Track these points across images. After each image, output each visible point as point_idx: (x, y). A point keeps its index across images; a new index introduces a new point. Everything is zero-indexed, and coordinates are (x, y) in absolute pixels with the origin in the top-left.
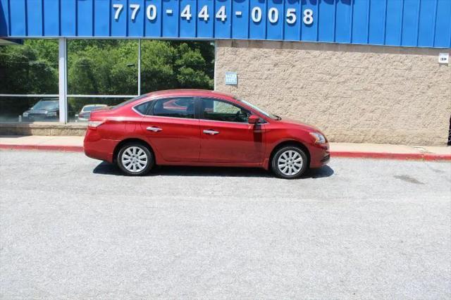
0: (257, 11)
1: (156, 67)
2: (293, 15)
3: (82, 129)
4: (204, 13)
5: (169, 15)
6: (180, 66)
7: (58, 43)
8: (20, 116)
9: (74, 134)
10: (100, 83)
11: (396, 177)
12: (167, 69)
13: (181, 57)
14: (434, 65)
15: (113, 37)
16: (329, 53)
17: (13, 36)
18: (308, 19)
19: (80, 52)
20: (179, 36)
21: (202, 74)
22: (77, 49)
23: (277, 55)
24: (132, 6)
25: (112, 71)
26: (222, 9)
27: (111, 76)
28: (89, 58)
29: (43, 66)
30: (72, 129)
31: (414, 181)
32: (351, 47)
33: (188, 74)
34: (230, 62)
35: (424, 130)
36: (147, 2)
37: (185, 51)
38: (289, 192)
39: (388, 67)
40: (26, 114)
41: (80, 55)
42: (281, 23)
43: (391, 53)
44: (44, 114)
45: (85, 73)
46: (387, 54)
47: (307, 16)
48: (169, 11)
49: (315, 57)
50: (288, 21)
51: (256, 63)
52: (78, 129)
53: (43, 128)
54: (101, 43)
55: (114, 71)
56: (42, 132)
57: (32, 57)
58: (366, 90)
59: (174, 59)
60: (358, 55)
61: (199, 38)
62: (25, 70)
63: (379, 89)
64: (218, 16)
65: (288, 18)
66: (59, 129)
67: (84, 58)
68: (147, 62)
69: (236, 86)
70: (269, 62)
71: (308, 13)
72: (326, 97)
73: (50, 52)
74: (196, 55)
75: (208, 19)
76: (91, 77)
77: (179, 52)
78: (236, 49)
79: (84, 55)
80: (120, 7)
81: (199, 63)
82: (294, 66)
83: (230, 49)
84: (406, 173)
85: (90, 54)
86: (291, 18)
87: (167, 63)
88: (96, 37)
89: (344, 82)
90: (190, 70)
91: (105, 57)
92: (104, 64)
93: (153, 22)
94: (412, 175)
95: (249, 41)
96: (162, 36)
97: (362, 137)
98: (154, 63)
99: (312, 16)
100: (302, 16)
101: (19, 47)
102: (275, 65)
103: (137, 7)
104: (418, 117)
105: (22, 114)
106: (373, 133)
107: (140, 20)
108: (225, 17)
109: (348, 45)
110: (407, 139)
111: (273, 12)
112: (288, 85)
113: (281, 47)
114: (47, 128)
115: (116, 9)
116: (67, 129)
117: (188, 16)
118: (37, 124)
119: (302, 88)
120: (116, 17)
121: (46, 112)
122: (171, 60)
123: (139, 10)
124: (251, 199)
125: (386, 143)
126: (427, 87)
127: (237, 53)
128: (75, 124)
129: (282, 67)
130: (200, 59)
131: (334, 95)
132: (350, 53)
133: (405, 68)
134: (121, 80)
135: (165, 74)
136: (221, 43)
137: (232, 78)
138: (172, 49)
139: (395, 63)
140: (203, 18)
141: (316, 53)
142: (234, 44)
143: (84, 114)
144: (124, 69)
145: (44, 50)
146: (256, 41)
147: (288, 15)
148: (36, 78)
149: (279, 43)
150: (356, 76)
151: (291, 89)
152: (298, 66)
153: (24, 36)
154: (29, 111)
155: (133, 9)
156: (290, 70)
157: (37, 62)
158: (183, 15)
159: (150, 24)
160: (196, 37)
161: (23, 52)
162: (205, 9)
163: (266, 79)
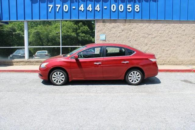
0: (114, 6)
1: (69, 33)
2: (130, 7)
3: (35, 62)
4: (90, 8)
5: (74, 9)
6: (80, 33)
7: (24, 23)
8: (9, 57)
9: (32, 65)
11: (182, 81)
12: (74, 34)
13: (79, 29)
15: (49, 20)
16: (147, 24)
17: (3, 21)
18: (137, 9)
19: (35, 28)
20: (78, 18)
21: (89, 36)
23: (124, 26)
24: (57, 5)
25: (49, 36)
26: (98, 6)
27: (49, 38)
29: (19, 34)
30: (31, 62)
31: (190, 82)
32: (157, 21)
33: (83, 36)
34: (102, 30)
35: (192, 58)
36: (64, 4)
37: (81, 26)
38: (132, 90)
39: (174, 30)
40: (11, 56)
42: (125, 12)
45: (38, 37)
46: (174, 24)
47: (136, 8)
48: (74, 7)
49: (141, 26)
50: (128, 10)
51: (114, 30)
52: (34, 62)
53: (17, 62)
54: (44, 23)
55: (50, 36)
56: (17, 64)
57: (15, 31)
58: (165, 41)
60: (160, 25)
61: (88, 19)
62: (11, 36)
63: (170, 40)
64: (96, 9)
65: (128, 9)
66: (25, 62)
68: (65, 31)
69: (105, 40)
70: (120, 29)
71: (137, 6)
72: (146, 44)
73: (22, 28)
74: (86, 28)
75: (92, 10)
76: (40, 39)
77: (79, 27)
78: (104, 24)
79: (37, 29)
80: (52, 6)
81: (87, 31)
82: (131, 31)
83: (102, 24)
84: (186, 79)
85: (40, 29)
86: (129, 9)
87: (73, 32)
88: (41, 20)
89: (154, 37)
90: (84, 34)
91: (46, 30)
92: (46, 33)
93: (67, 12)
94: (189, 79)
95: (111, 20)
96: (71, 18)
97: (163, 62)
98: (68, 32)
99: (139, 8)
100: (134, 8)
102: (122, 31)
103: (59, 6)
104: (189, 52)
105: (9, 56)
106: (168, 60)
107: (61, 12)
108: (99, 9)
110: (184, 63)
111: (121, 6)
112: (129, 40)
113: (125, 23)
114: (20, 62)
115: (50, 7)
116: (29, 62)
117: (82, 9)
118: (15, 60)
119: (135, 41)
120: (50, 11)
121: (20, 55)
122: (75, 30)
124: (115, 94)
125: (174, 65)
126: (192, 39)
127: (105, 26)
128: (31, 60)
129: (126, 31)
130: (88, 29)
131: (150, 43)
132: (157, 24)
133: (182, 30)
134: (54, 40)
135: (73, 36)
136: (98, 21)
137: (103, 37)
138: (76, 26)
139: (177, 28)
140: (89, 10)
141: (141, 24)
142: (104, 21)
143: (37, 55)
144: (55, 35)
145: (20, 27)
146: (114, 20)
147: (128, 7)
148: (16, 40)
149: (124, 21)
150: (159, 35)
151: (130, 42)
152: (133, 31)
153: (8, 20)
154: (13, 54)
155: (57, 7)
156: (130, 32)
157: (16, 33)
158: (80, 9)
159: (65, 13)
160: (86, 18)
161: (10, 28)
162: (90, 6)
163: (119, 37)
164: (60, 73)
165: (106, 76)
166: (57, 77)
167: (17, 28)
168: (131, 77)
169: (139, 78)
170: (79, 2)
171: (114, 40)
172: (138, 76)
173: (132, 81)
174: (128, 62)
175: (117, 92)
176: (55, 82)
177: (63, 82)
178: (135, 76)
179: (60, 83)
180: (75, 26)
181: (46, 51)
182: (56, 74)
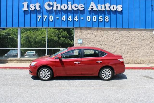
0: (89, 17)
1: (52, 38)
2: (101, 18)
3: (26, 61)
4: (70, 18)
5: (57, 19)
6: (61, 37)
7: (18, 30)
8: (4, 56)
9: (23, 63)
10: (33, 43)
12: (56, 38)
13: (60, 34)
14: (152, 35)
15: (37, 27)
16: (115, 31)
17: (2, 27)
18: (107, 20)
19: (26, 33)
20: (61, 27)
22: (25, 32)
23: (96, 33)
24: (44, 16)
25: (37, 39)
26: (76, 17)
27: (36, 41)
28: (29, 35)
29: (13, 38)
30: (22, 61)
33: (63, 40)
34: (79, 36)
35: (150, 58)
36: (50, 15)
37: (62, 32)
39: (136, 36)
40: (6, 55)
41: (26, 34)
42: (97, 21)
43: (137, 31)
44: (12, 55)
45: (27, 40)
46: (135, 32)
47: (106, 19)
48: (58, 18)
49: (110, 33)
50: (100, 20)
51: (89, 36)
52: (24, 60)
53: (11, 60)
54: (33, 29)
56: (11, 62)
57: (9, 35)
58: (128, 44)
59: (58, 35)
60: (125, 32)
61: (69, 27)
62: (6, 39)
63: (133, 44)
64: (75, 19)
66: (17, 60)
67: (27, 35)
68: (49, 36)
69: (82, 44)
70: (94, 35)
71: (107, 18)
72: (114, 47)
73: (15, 33)
74: (66, 33)
76: (29, 41)
77: (60, 32)
78: (81, 31)
79: (27, 34)
80: (40, 16)
81: (66, 36)
82: (102, 36)
83: (79, 31)
84: (147, 75)
85: (29, 33)
86: (101, 19)
87: (56, 36)
88: (32, 27)
89: (120, 42)
90: (64, 39)
91: (34, 34)
92: (34, 37)
93: (52, 21)
95: (86, 28)
96: (55, 26)
97: (128, 61)
98: (52, 36)
99: (108, 19)
100: (105, 19)
101: (4, 31)
102: (96, 36)
103: (46, 16)
104: (148, 53)
106: (132, 60)
107: (47, 21)
108: (78, 19)
109: (121, 29)
110: (144, 62)
111: (95, 18)
112: (101, 43)
113: (98, 30)
114: (13, 60)
115: (39, 17)
116: (20, 60)
117: (64, 19)
118: (10, 59)
119: (106, 44)
120: (39, 20)
121: (13, 54)
122: (57, 35)
123: (47, 17)
126: (150, 43)
127: (82, 32)
128: (23, 59)
129: (98, 37)
130: (67, 34)
131: (117, 46)
132: (122, 31)
133: (142, 36)
134: (40, 42)
135: (55, 40)
136: (76, 29)
137: (80, 41)
139: (138, 35)
140: (70, 20)
141: (110, 31)
142: (81, 29)
143: (27, 55)
144: (41, 39)
145: (13, 32)
146: (89, 28)
147: (100, 18)
148: (10, 42)
149: (97, 28)
150: (125, 40)
151: (102, 45)
152: (104, 37)
153: (5, 27)
154: (7, 54)
155: (45, 17)
156: (101, 38)
157: (11, 36)
158: (62, 19)
159: (51, 22)
160: (67, 27)
161: (6, 33)
162: (70, 17)
163: (93, 41)
164: (46, 71)
165: (84, 73)
166: (44, 73)
167: (11, 33)
168: (104, 74)
169: (110, 74)
170: (62, 14)
171: (89, 44)
172: (110, 73)
173: (105, 77)
174: (101, 62)
175: (93, 86)
176: (42, 77)
177: (49, 77)
178: (107, 73)
179: (47, 79)
180: (57, 32)
181: (34, 52)
182: (43, 71)
